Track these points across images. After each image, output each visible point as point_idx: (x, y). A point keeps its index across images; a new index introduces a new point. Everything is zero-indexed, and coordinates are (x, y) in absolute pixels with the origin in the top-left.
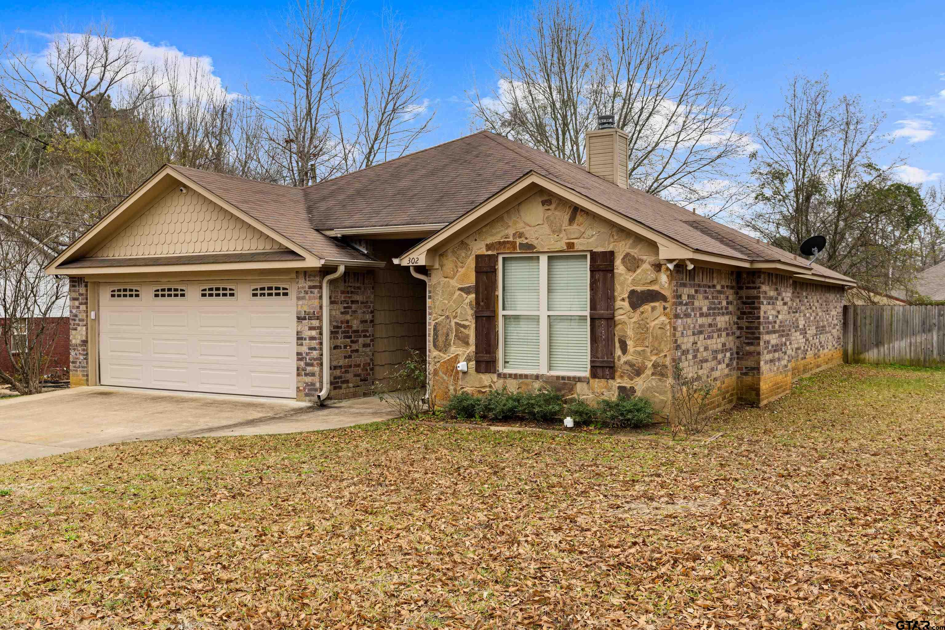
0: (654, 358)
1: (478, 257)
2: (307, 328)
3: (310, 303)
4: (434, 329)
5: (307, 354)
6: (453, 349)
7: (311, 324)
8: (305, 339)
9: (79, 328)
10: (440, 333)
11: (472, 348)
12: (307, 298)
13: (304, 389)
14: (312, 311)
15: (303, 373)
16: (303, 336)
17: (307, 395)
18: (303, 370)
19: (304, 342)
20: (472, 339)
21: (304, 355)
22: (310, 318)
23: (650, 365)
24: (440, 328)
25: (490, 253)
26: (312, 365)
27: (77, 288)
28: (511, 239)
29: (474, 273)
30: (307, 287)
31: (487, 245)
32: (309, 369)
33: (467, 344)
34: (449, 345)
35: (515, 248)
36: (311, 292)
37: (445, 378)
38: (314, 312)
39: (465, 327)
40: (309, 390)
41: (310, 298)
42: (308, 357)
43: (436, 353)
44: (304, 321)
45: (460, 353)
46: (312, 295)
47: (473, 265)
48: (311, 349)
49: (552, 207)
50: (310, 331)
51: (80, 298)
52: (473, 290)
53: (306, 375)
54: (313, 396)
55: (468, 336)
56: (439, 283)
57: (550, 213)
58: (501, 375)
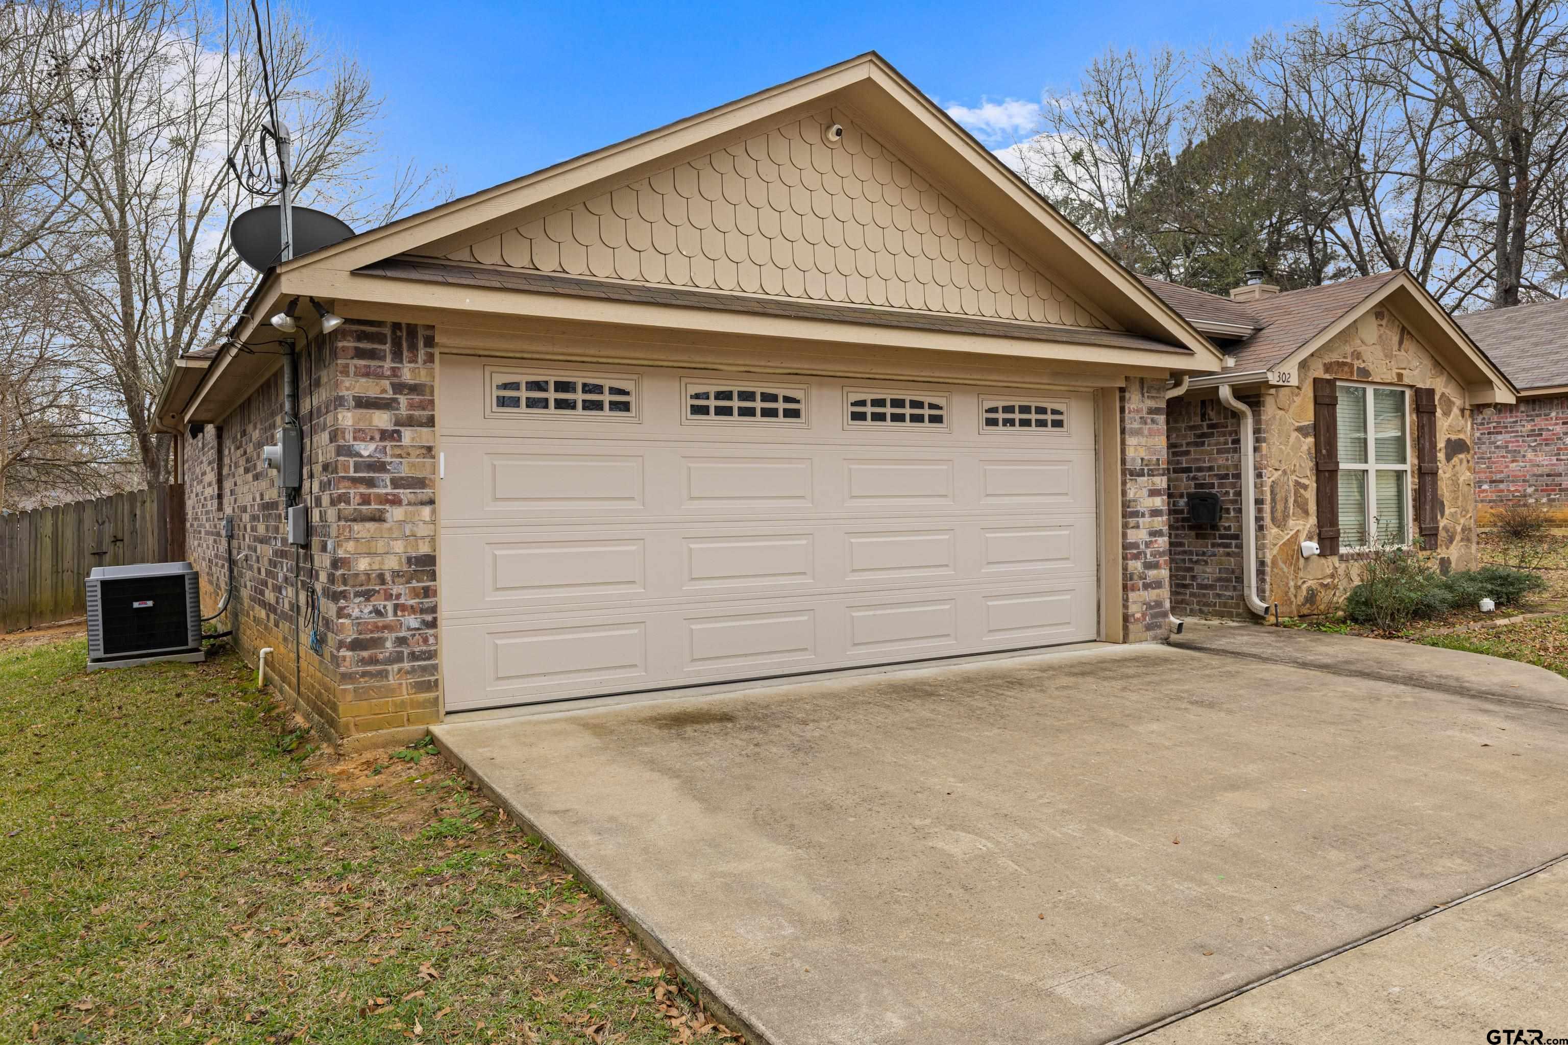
0: (1462, 521)
1: (1315, 380)
2: (1145, 492)
3: (1151, 441)
4: (1272, 492)
5: (1148, 545)
6: (1291, 522)
7: (1153, 484)
8: (1143, 515)
9: (395, 514)
10: (1278, 497)
11: (1313, 520)
12: (1146, 432)
13: (1144, 615)
14: (1154, 458)
15: (1141, 583)
16: (1139, 508)
17: (1149, 628)
18: (1141, 578)
19: (1141, 520)
20: (1312, 507)
21: (1142, 547)
22: (1151, 474)
23: (1459, 529)
24: (1277, 490)
25: (1327, 376)
26: (1156, 566)
27: (388, 364)
28: (1349, 360)
29: (1311, 407)
30: (1145, 410)
31: (1325, 365)
32: (1152, 574)
33: (1306, 513)
34: (1288, 516)
35: (1352, 373)
36: (1153, 421)
37: (1286, 570)
38: (1158, 460)
39: (1305, 487)
40: (1153, 616)
41: (1151, 434)
42: (1148, 551)
43: (1275, 531)
44: (1140, 479)
45: (1300, 528)
46: (1155, 426)
47: (1311, 394)
48: (1153, 534)
49: (1384, 323)
50: (1151, 499)
51: (403, 400)
52: (1311, 431)
53: (1146, 586)
54: (1160, 627)
55: (1306, 502)
56: (1274, 417)
57: (1382, 329)
58: (1342, 558)
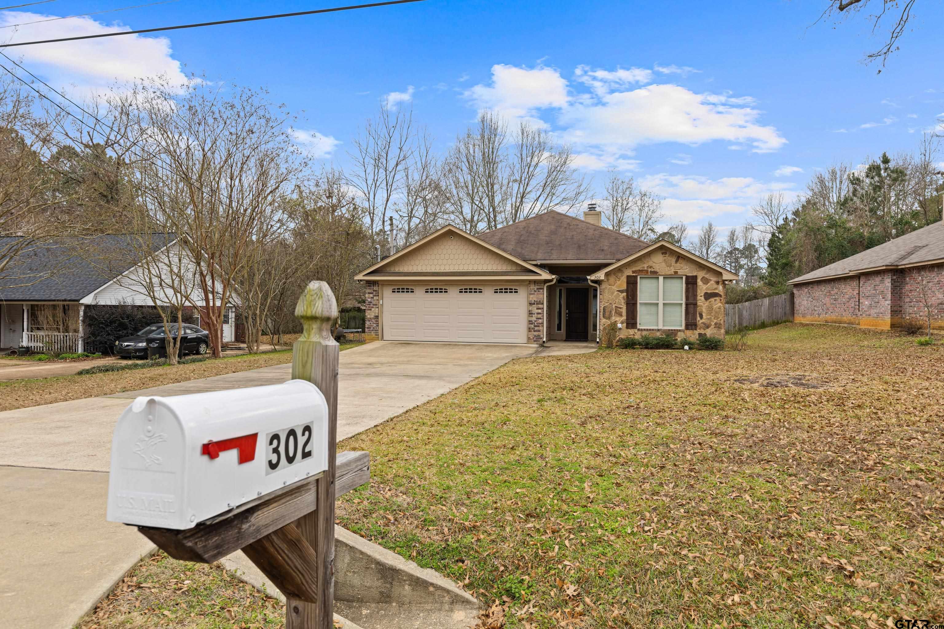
0: (715, 321)
1: (628, 276)
2: (535, 309)
3: (537, 296)
4: (603, 309)
6: (613, 318)
7: (537, 307)
8: (534, 314)
9: (373, 309)
11: (624, 318)
12: (536, 293)
13: (533, 338)
15: (532, 330)
16: (531, 312)
17: (535, 341)
20: (624, 314)
21: (533, 322)
22: (536, 304)
23: (713, 324)
24: (606, 309)
25: (634, 275)
26: (537, 326)
27: (372, 287)
28: (645, 269)
29: (625, 284)
30: (536, 289)
31: (633, 272)
32: (535, 328)
33: (622, 316)
34: (612, 316)
35: (647, 273)
37: (610, 331)
38: (540, 301)
39: (620, 308)
42: (536, 323)
43: (602, 321)
44: (533, 305)
45: (618, 320)
46: (540, 292)
47: (625, 280)
48: (536, 319)
51: (374, 292)
52: (625, 291)
53: (535, 331)
54: (539, 341)
55: (622, 312)
56: (604, 288)
57: (666, 257)
58: (639, 330)
